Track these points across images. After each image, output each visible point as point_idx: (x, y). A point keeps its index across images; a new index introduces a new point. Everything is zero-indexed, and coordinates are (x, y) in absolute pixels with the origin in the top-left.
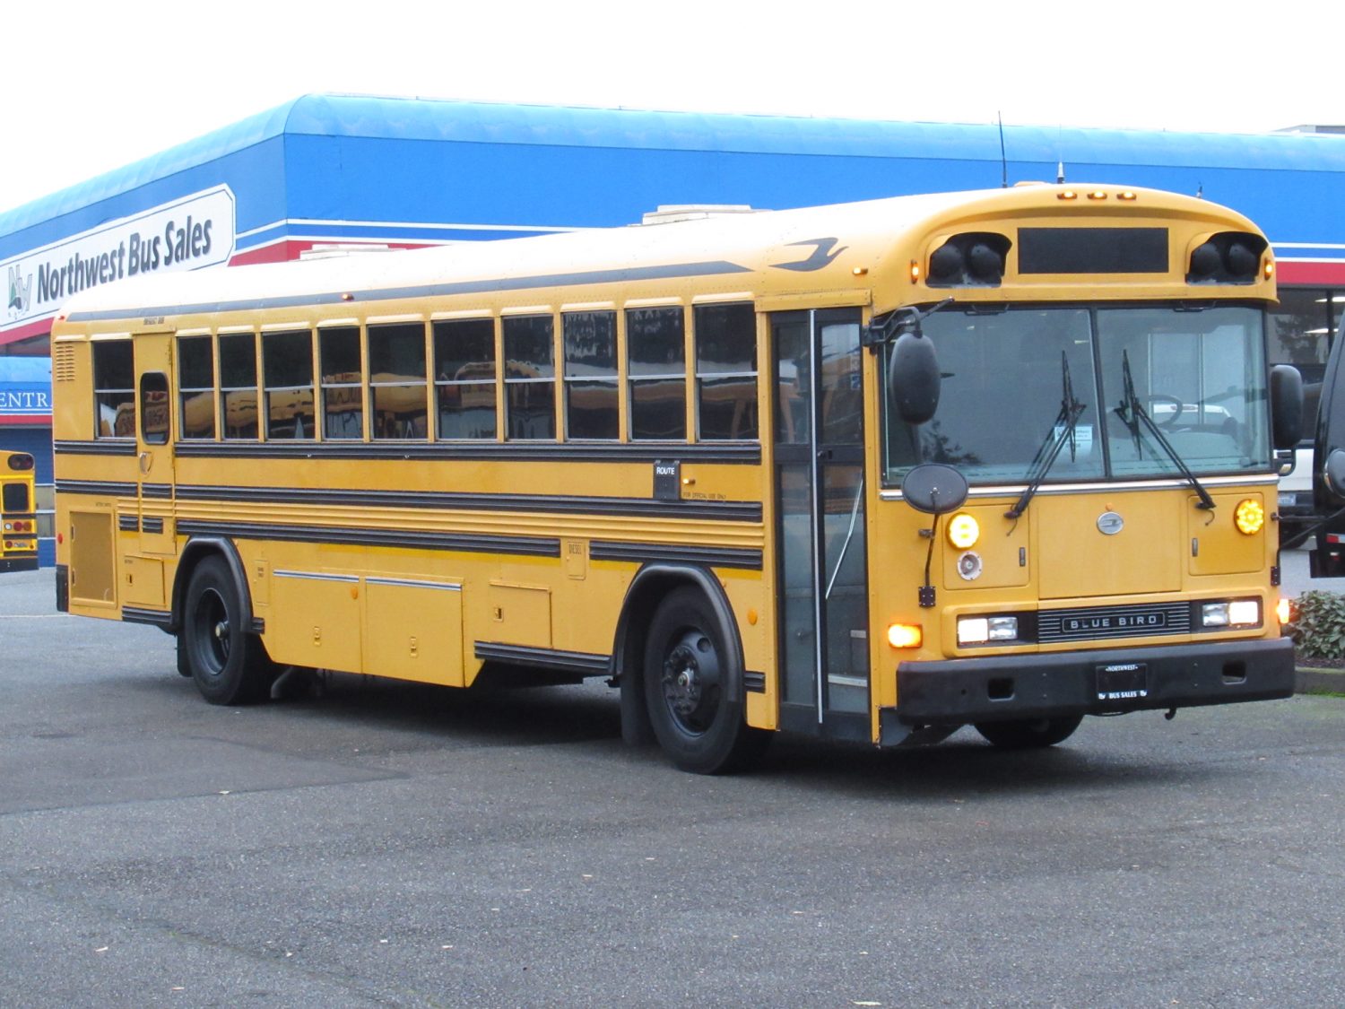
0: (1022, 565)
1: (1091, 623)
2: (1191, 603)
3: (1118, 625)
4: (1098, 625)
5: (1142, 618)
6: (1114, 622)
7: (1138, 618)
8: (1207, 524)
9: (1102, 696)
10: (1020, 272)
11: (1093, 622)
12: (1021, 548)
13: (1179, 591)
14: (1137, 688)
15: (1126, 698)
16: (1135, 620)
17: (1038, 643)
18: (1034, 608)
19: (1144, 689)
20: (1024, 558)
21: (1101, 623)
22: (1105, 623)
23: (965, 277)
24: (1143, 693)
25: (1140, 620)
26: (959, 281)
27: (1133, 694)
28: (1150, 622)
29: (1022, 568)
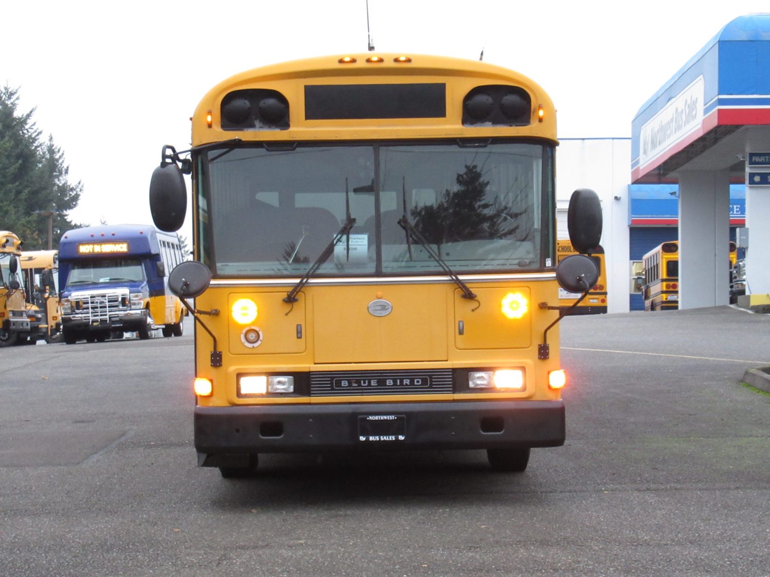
0: (299, 337)
1: (361, 382)
2: (454, 370)
3: (386, 385)
4: (367, 384)
5: (409, 380)
6: (382, 383)
7: (404, 380)
8: (473, 310)
9: (362, 438)
10: (308, 117)
11: (362, 382)
12: (297, 325)
13: (447, 361)
14: (396, 434)
15: (384, 441)
16: (402, 382)
17: (309, 396)
18: (307, 370)
19: (402, 435)
20: (301, 332)
21: (370, 383)
22: (373, 383)
23: (257, 123)
24: (401, 438)
25: (407, 382)
26: (252, 126)
27: (392, 438)
28: (416, 383)
29: (299, 340)
